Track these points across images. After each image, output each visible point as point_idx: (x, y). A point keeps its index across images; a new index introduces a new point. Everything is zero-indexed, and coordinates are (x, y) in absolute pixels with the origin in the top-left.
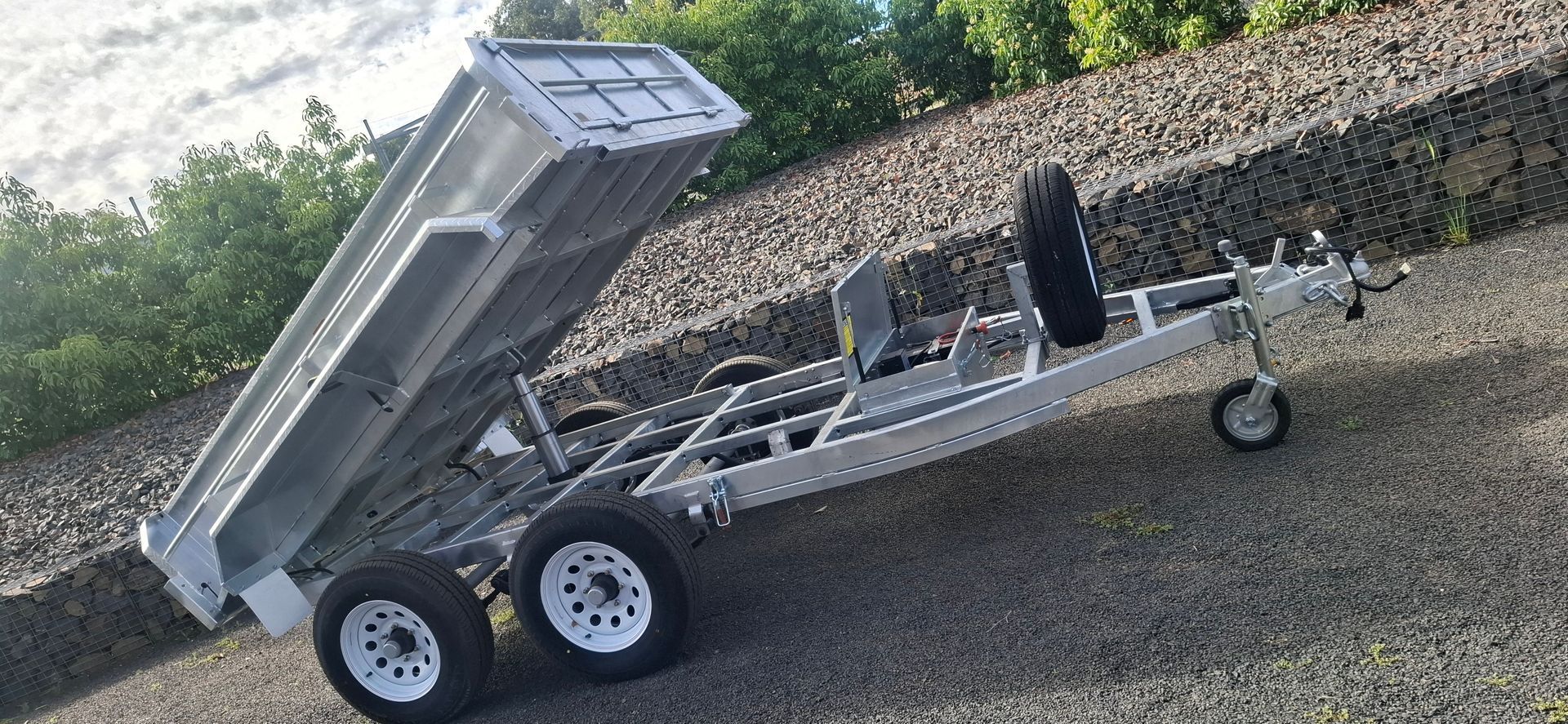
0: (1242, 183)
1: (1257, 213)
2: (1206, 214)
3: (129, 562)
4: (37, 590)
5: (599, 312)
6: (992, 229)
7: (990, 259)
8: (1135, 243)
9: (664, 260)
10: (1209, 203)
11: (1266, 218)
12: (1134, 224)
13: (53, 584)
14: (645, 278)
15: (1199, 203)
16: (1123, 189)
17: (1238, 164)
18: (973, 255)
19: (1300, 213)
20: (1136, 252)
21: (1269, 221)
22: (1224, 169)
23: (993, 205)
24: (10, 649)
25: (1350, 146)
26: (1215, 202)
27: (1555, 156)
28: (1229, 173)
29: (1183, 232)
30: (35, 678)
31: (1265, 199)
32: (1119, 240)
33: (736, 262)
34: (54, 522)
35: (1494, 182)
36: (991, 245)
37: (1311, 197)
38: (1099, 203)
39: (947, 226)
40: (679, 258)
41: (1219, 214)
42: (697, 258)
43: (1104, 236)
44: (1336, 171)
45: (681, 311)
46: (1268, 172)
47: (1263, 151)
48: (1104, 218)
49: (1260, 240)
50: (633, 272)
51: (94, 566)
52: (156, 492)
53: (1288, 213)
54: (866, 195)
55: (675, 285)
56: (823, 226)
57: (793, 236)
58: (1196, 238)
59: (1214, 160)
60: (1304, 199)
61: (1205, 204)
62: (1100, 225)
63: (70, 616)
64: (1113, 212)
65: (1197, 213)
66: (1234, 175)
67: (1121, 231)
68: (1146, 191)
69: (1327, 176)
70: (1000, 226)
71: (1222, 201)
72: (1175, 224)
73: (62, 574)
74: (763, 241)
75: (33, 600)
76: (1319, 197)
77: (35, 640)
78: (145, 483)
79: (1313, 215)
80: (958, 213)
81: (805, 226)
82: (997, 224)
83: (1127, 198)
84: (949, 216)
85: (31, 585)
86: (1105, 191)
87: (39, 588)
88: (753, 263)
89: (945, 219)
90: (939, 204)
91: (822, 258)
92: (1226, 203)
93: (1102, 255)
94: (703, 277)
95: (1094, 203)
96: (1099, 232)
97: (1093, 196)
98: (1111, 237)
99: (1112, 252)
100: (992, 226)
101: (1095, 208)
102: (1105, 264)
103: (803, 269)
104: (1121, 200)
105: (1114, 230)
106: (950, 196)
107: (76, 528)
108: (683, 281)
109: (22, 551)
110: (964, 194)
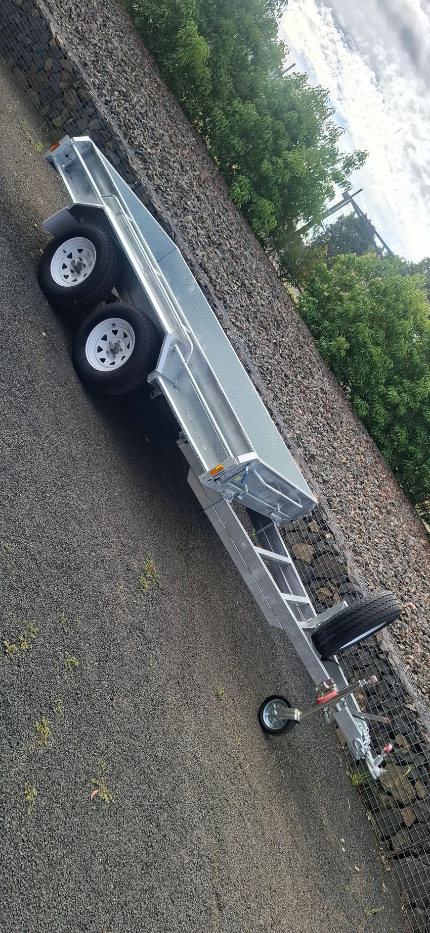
0: (372, 657)
1: (356, 668)
3: (78, 88)
4: (57, 43)
5: (261, 330)
6: (329, 528)
7: (313, 530)
9: (300, 368)
11: (354, 673)
13: (60, 49)
14: (286, 357)
17: (382, 653)
18: (314, 521)
21: (352, 675)
22: (378, 646)
23: (347, 532)
24: (23, 33)
25: (400, 712)
27: (408, 824)
28: (376, 649)
30: (9, 50)
31: (364, 671)
32: (332, 597)
33: (301, 404)
34: (97, 48)
35: (389, 794)
36: (320, 529)
37: (369, 695)
39: (331, 509)
40: (302, 376)
42: (303, 384)
43: (333, 588)
44: (385, 706)
45: (264, 371)
46: (379, 669)
47: (391, 665)
48: (342, 586)
50: (290, 350)
51: (73, 69)
52: (122, 99)
54: (353, 475)
55: (283, 371)
56: (329, 450)
57: (321, 434)
59: (383, 641)
60: (367, 692)
62: (338, 585)
63: (45, 62)
64: (347, 591)
66: (375, 652)
69: (381, 702)
70: (332, 533)
71: (360, 648)
73: (66, 53)
74: (317, 419)
75: (50, 40)
76: (369, 700)
77: (29, 45)
78: (126, 93)
80: (340, 514)
81: (329, 441)
82: (333, 530)
83: (355, 597)
84: (339, 510)
85: (59, 38)
86: (358, 585)
87: (57, 42)
88: (301, 412)
89: (336, 508)
90: (346, 506)
91: (306, 445)
92: (359, 650)
93: (322, 589)
94: (290, 386)
95: (351, 580)
96: (334, 585)
97: (354, 579)
98: (332, 592)
99: (324, 594)
100: (331, 528)
101: (348, 580)
102: (317, 592)
103: (296, 434)
104: (354, 594)
105: (337, 594)
106: (353, 512)
107: (95, 59)
108: (286, 376)
109: (78, 32)
110: (354, 520)
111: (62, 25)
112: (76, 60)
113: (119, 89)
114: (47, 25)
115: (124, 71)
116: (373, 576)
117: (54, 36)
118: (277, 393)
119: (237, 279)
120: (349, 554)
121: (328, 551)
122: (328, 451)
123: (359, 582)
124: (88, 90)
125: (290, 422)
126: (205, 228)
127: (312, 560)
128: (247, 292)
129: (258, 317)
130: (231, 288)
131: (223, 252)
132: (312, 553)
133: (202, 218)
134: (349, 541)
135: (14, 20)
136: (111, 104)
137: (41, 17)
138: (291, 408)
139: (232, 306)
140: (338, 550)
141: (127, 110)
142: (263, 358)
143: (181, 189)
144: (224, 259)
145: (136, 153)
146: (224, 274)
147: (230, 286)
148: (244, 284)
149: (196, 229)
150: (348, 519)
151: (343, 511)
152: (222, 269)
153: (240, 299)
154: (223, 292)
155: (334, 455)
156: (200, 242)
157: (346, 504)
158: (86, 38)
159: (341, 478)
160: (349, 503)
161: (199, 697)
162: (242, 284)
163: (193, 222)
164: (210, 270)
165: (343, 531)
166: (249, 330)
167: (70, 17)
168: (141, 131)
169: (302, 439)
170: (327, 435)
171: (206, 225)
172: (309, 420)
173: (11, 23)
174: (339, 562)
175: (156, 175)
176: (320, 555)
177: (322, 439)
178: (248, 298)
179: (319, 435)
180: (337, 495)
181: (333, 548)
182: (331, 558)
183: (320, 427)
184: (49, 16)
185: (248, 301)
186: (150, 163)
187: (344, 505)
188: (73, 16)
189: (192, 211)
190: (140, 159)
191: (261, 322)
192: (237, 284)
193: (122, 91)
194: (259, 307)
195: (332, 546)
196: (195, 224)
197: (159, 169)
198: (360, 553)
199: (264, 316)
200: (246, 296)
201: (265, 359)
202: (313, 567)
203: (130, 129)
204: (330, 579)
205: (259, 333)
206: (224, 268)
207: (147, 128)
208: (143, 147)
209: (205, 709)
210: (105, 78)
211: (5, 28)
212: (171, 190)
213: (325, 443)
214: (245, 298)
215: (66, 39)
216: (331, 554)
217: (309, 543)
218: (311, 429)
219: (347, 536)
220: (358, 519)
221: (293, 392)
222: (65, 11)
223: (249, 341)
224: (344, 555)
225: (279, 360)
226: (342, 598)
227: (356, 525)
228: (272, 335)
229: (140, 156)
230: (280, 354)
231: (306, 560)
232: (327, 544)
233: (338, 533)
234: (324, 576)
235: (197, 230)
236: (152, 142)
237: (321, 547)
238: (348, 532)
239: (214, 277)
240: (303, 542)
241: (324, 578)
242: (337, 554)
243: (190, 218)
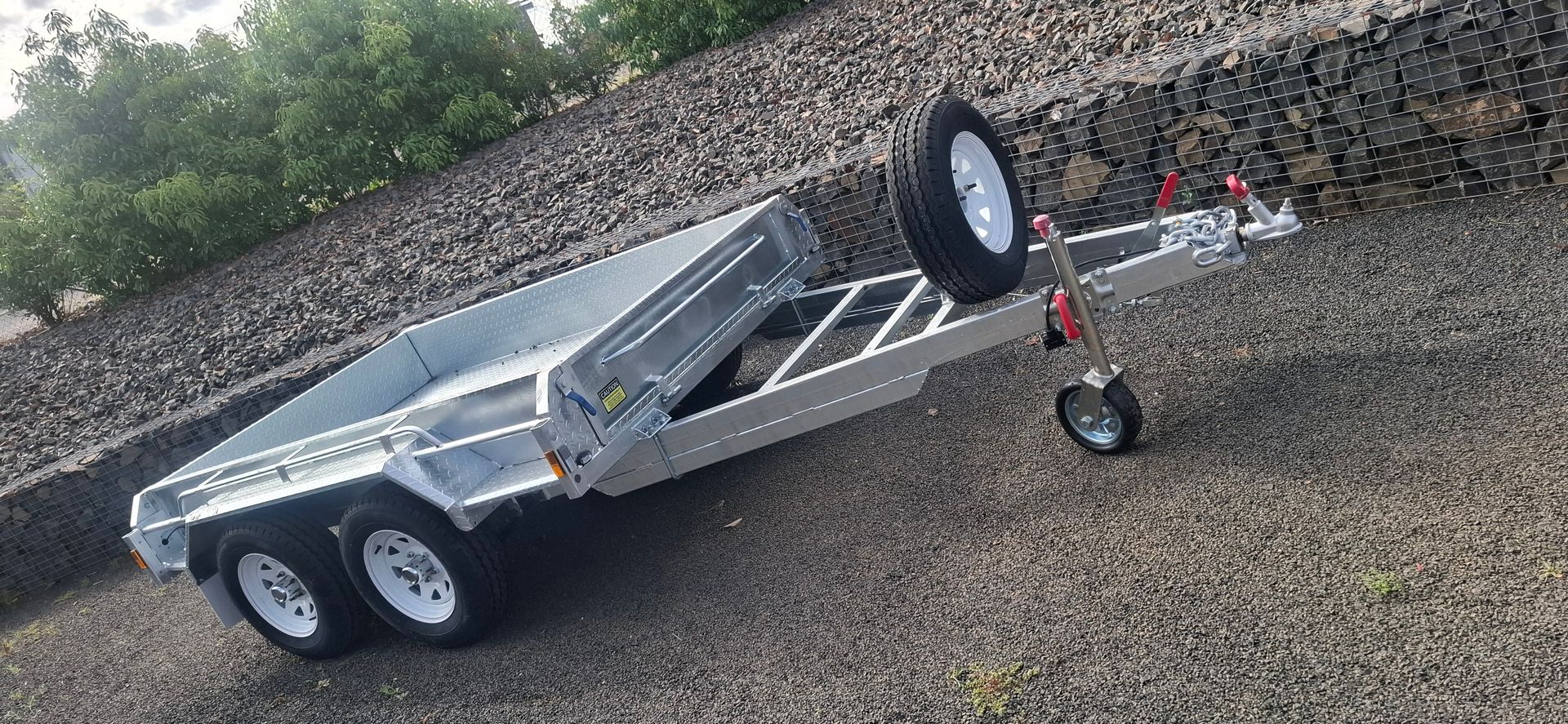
0: (1377, 62)
1: (1400, 107)
2: (1323, 105)
6: (1038, 110)
7: (1036, 149)
8: (1226, 139)
9: (738, 93)
10: (1327, 89)
11: (1411, 113)
12: (1222, 113)
14: (710, 119)
15: (1314, 88)
16: (1207, 64)
17: (1372, 33)
18: (1017, 141)
19: (1464, 110)
20: (1226, 150)
21: (1416, 118)
22: (1350, 40)
23: (1063, 62)
24: (77, 520)
25: (1550, 11)
26: (1336, 89)
28: (1359, 46)
29: (1290, 128)
31: (1409, 87)
32: (1204, 133)
33: (795, 108)
36: (1038, 130)
37: (1483, 85)
38: (1174, 81)
39: (1003, 90)
40: (753, 90)
41: (1342, 105)
42: (767, 94)
43: (1181, 126)
44: (1524, 48)
45: (705, 184)
46: (1417, 47)
47: (1411, 15)
48: (1181, 103)
49: (1401, 146)
50: (702, 109)
53: (1445, 109)
55: (728, 134)
56: (897, 61)
57: (862, 74)
58: (1308, 138)
59: (1343, 25)
60: (1471, 89)
61: (1320, 91)
62: (1178, 112)
64: (1195, 94)
65: (1309, 102)
66: (1365, 50)
67: (1206, 121)
68: (1239, 67)
69: (1508, 56)
70: (1050, 105)
71: (1348, 86)
72: (1283, 116)
73: (111, 452)
74: (834, 77)
76: (1495, 86)
79: (1483, 113)
80: (1021, 70)
81: (880, 58)
82: (1044, 101)
83: (1213, 76)
84: (1011, 71)
85: (84, 462)
86: (1185, 64)
87: (91, 465)
88: (807, 114)
89: (1005, 78)
90: (1010, 49)
91: (863, 122)
92: (1353, 89)
93: (1180, 153)
94: (755, 127)
95: (1169, 80)
96: (1176, 121)
97: (1169, 70)
98: (1191, 129)
99: (1193, 149)
100: (1038, 105)
101: (1169, 87)
102: (1185, 165)
103: (836, 139)
104: (1206, 78)
105: (1197, 119)
106: (1029, 36)
107: (144, 394)
108: (738, 130)
109: (100, 414)
110: (1045, 35)
111: (78, 444)
112: (131, 434)
113: (200, 358)
114: (64, 478)
115: (185, 337)
116: (1179, 13)
117: (82, 468)
118: (752, 164)
119: (548, 198)
120: (1114, 70)
121: (1092, 122)
122: (899, 66)
123: (1177, 60)
124: (173, 426)
125: (811, 148)
126: (452, 242)
127: (1106, 162)
128: (574, 182)
129: (621, 167)
130: (557, 214)
131: (498, 215)
132: (1088, 160)
133: (436, 244)
134: (1085, 60)
135: (54, 530)
136: (211, 384)
137: (50, 485)
138: (790, 137)
139: (582, 222)
140: (1094, 97)
141: (234, 352)
142: (685, 178)
143: (378, 276)
144: (510, 216)
145: (296, 353)
146: (531, 223)
147: (553, 217)
148: (562, 185)
149: (446, 262)
150: (1037, 51)
151: (1015, 61)
152: (523, 225)
153: (580, 200)
154: (554, 237)
155: (910, 51)
156: (465, 262)
157: (1006, 49)
158: (113, 401)
159: (956, 47)
160: (1006, 40)
162: (560, 188)
163: (433, 266)
164: (513, 254)
165: (1058, 71)
166: (632, 197)
167: (76, 422)
168: (270, 333)
169: (849, 129)
170: (870, 60)
171: (448, 240)
172: (828, 96)
173: (59, 537)
174: (1122, 101)
175: (339, 323)
176: (1097, 142)
177: (872, 74)
178: (585, 182)
179: (863, 80)
180: (982, 68)
181: (1086, 109)
182: (1107, 119)
183: (851, 72)
184: (50, 470)
185: (590, 183)
186: (318, 331)
187: (1007, 54)
188: (77, 417)
189: (418, 263)
190: (308, 349)
191: (632, 163)
192: (557, 200)
193: (203, 354)
194: (608, 162)
195: (1080, 110)
196: (439, 263)
197: (334, 313)
198: (1118, 36)
199: (625, 155)
200: (579, 187)
201: (688, 176)
202: (1122, 162)
203: (256, 357)
204: (1159, 130)
205: (649, 171)
206: (523, 222)
207: (273, 318)
208: (290, 338)
210: (177, 381)
211: (67, 547)
212: (372, 299)
213: (882, 68)
214: (582, 189)
215: (96, 444)
216: (1098, 115)
217: (1065, 162)
218: (847, 96)
219: (1071, 64)
220: (1045, 26)
221: (769, 122)
222: (65, 430)
223: (646, 204)
224: (1108, 87)
225: (706, 139)
226: (1210, 108)
227: (1056, 33)
228: (663, 144)
229: (303, 347)
230: (702, 132)
231: (1103, 176)
232: (1073, 122)
233: (1057, 88)
234: (1149, 142)
235: (448, 262)
236: (294, 314)
237: (1077, 136)
238: (1064, 58)
239: (524, 251)
240: (1061, 176)
241: (1154, 142)
242: (1101, 102)
243: (426, 269)
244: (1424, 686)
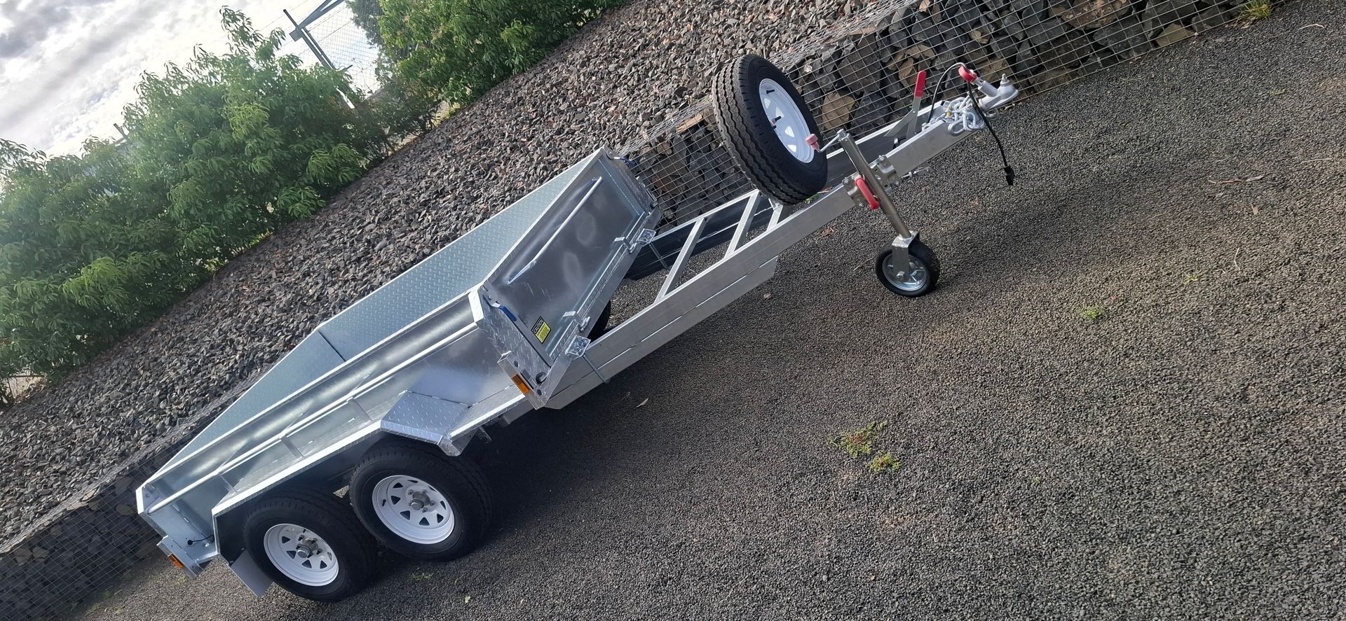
1: (1046, 15)
2: (994, 24)
4: (91, 502)
5: (491, 175)
6: (794, 67)
8: (932, 61)
9: (549, 105)
10: (994, 12)
11: (1055, 18)
12: (926, 43)
13: (101, 495)
14: (533, 129)
15: (985, 13)
16: (908, 11)
19: (1089, 8)
20: (934, 69)
21: (1059, 20)
23: (803, 30)
24: (87, 548)
26: (1001, 11)
29: (975, 44)
30: (114, 565)
32: (916, 60)
33: (600, 106)
38: (888, 27)
40: (561, 100)
41: (1007, 21)
42: (573, 101)
43: (899, 59)
48: (896, 43)
49: (1053, 42)
50: (523, 123)
51: (128, 475)
52: (171, 395)
53: (1077, 10)
54: (713, 10)
55: (552, 136)
56: (673, 56)
57: (647, 71)
58: (989, 49)
61: (990, 14)
62: (895, 49)
63: (123, 516)
64: (904, 34)
65: (984, 24)
67: (916, 52)
68: (931, 8)
70: (802, 63)
71: (1008, 8)
72: (968, 37)
73: (106, 486)
74: (625, 77)
75: (90, 509)
77: (102, 538)
78: (162, 390)
79: (1103, 8)
80: (773, 42)
81: (659, 56)
82: (798, 60)
83: (914, 18)
84: (766, 44)
85: (86, 498)
86: (893, 14)
87: (92, 500)
88: (613, 108)
89: (762, 50)
90: (760, 29)
91: (661, 104)
92: (1012, 9)
93: (902, 78)
94: (573, 126)
95: (884, 28)
96: (894, 56)
97: (882, 21)
98: (907, 59)
99: (911, 73)
100: (793, 64)
101: (885, 32)
102: (907, 86)
103: (644, 121)
104: (909, 21)
105: (909, 52)
106: (772, 17)
107: (117, 438)
108: (559, 132)
109: (83, 462)
110: (784, 13)
111: (73, 488)
112: (117, 469)
113: (157, 400)
114: (71, 515)
115: (136, 389)
117: (84, 504)
118: (580, 154)
119: (417, 215)
120: (842, 28)
121: (835, 68)
122: (675, 59)
123: (886, 12)
124: (154, 454)
125: (625, 132)
126: (346, 265)
127: (851, 96)
128: (435, 199)
129: (471, 179)
130: (429, 225)
131: (379, 237)
132: (838, 97)
133: (333, 270)
134: (819, 26)
135: (70, 560)
136: (175, 417)
137: (60, 523)
138: (605, 128)
139: (453, 227)
140: (833, 50)
141: (185, 389)
142: (529, 176)
143: (291, 304)
144: (389, 236)
145: (241, 377)
146: (409, 237)
147: (426, 228)
148: (425, 204)
149: (346, 282)
150: (782, 27)
151: (767, 37)
152: (403, 240)
153: (445, 211)
154: (434, 242)
155: (681, 46)
156: (363, 277)
157: (757, 30)
158: (91, 449)
159: (717, 36)
160: (755, 23)
161: (1102, 365)
162: (425, 206)
163: (336, 286)
164: (403, 262)
165: (801, 37)
166: (488, 199)
167: (64, 473)
168: (212, 367)
169: (652, 111)
170: (651, 59)
171: (342, 264)
172: (625, 92)
173: (76, 564)
174: (853, 49)
175: (270, 346)
176: (841, 82)
177: (655, 69)
178: (444, 196)
179: (650, 74)
180: (743, 47)
181: (829, 60)
182: (845, 64)
183: (638, 71)
184: (58, 512)
185: (449, 196)
186: (254, 356)
187: (759, 33)
188: (64, 469)
189: (322, 287)
190: (250, 371)
191: (479, 174)
192: (425, 215)
193: (159, 396)
194: (458, 178)
195: (825, 61)
196: (340, 283)
197: (263, 340)
198: (839, 4)
199: (471, 169)
200: (441, 201)
201: (531, 173)
202: (862, 94)
203: (208, 387)
204: (884, 64)
205: (495, 178)
206: (402, 237)
207: (210, 356)
208: (232, 367)
209: (1126, 355)
210: (142, 421)
211: (83, 572)
212: (293, 322)
213: (662, 63)
214: (444, 202)
215: (89, 484)
216: (838, 63)
217: (821, 101)
218: (640, 89)
219: (809, 31)
220: (782, 7)
221: (583, 121)
222: (56, 481)
223: (503, 201)
224: (841, 41)
225: (535, 144)
226: (916, 41)
227: (792, 11)
228: (500, 155)
229: (245, 371)
230: (529, 140)
231: (851, 106)
232: (821, 71)
233: (804, 49)
234: (879, 74)
235: (348, 280)
236: (228, 349)
237: (827, 81)
238: (803, 28)
239: (411, 257)
240: (820, 113)
241: (882, 74)
242: (838, 53)
243: (331, 290)
244: (1127, 360)
